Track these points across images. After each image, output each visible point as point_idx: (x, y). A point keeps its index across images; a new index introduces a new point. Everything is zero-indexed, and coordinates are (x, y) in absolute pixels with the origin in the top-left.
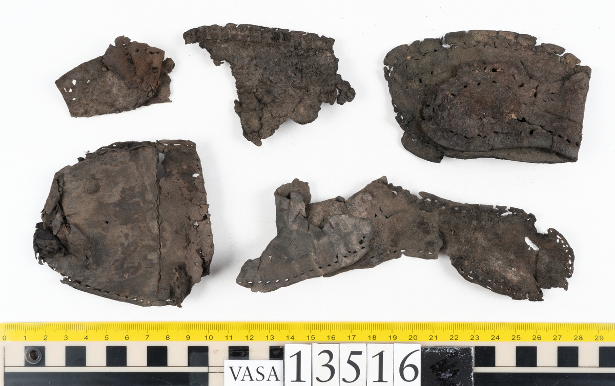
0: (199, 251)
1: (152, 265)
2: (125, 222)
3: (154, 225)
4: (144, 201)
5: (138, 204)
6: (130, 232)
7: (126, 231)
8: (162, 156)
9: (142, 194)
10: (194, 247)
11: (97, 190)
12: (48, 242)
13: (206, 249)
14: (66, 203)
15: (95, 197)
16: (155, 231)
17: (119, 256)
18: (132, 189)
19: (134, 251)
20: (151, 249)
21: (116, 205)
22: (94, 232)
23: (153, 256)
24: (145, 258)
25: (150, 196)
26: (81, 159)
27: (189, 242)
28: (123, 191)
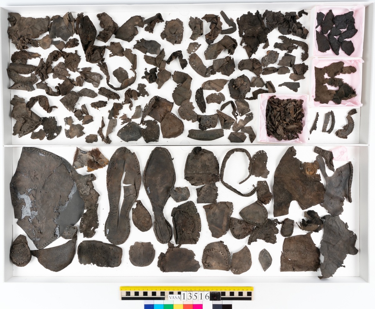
0: (196, 183)
1: (193, 172)
2: (202, 166)
3: (201, 172)
4: (207, 170)
5: (206, 169)
6: (200, 167)
7: (200, 166)
8: (216, 175)
9: (208, 170)
10: (197, 182)
11: (208, 160)
12: (198, 151)
13: (197, 184)
14: (206, 154)
15: (207, 160)
16: (200, 173)
17: (195, 165)
18: (209, 167)
19: (196, 168)
20: (196, 171)
21: (205, 164)
22: (200, 160)
23: (194, 172)
24: (194, 170)
25: (208, 172)
26: (215, 156)
27: (198, 180)
28: (208, 166)
